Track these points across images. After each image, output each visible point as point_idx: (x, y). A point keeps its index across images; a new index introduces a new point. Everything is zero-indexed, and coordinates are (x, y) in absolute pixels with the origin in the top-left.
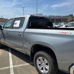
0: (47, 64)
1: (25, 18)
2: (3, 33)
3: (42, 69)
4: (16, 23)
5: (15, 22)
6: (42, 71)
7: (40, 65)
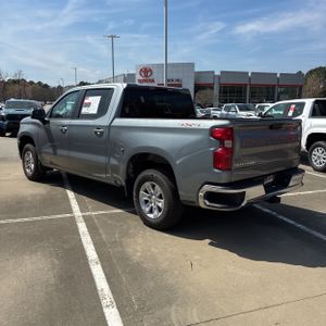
0: (160, 197)
1: (113, 89)
2: (48, 131)
3: (151, 211)
4: (89, 105)
5: (86, 101)
6: (151, 216)
7: (146, 202)
